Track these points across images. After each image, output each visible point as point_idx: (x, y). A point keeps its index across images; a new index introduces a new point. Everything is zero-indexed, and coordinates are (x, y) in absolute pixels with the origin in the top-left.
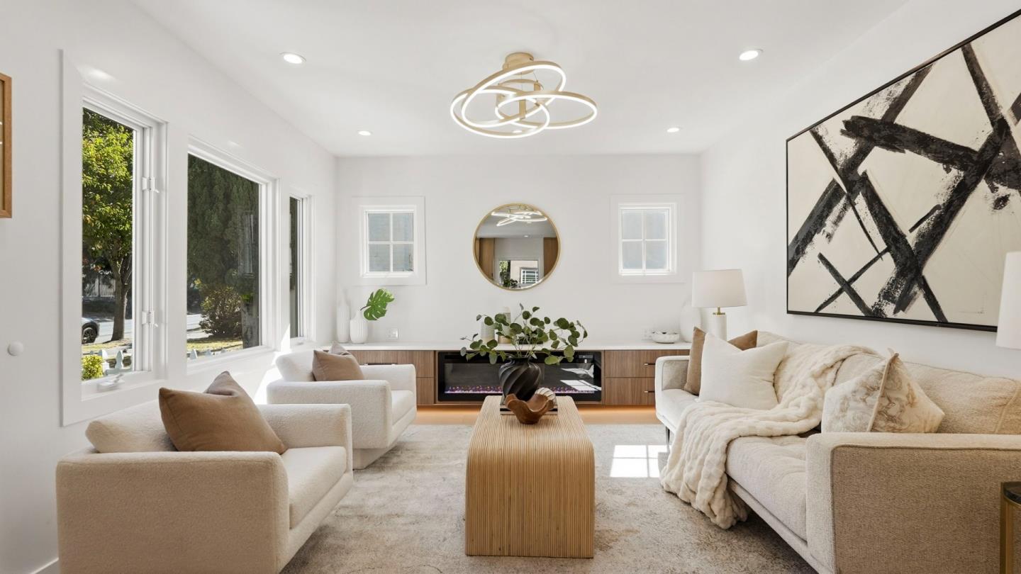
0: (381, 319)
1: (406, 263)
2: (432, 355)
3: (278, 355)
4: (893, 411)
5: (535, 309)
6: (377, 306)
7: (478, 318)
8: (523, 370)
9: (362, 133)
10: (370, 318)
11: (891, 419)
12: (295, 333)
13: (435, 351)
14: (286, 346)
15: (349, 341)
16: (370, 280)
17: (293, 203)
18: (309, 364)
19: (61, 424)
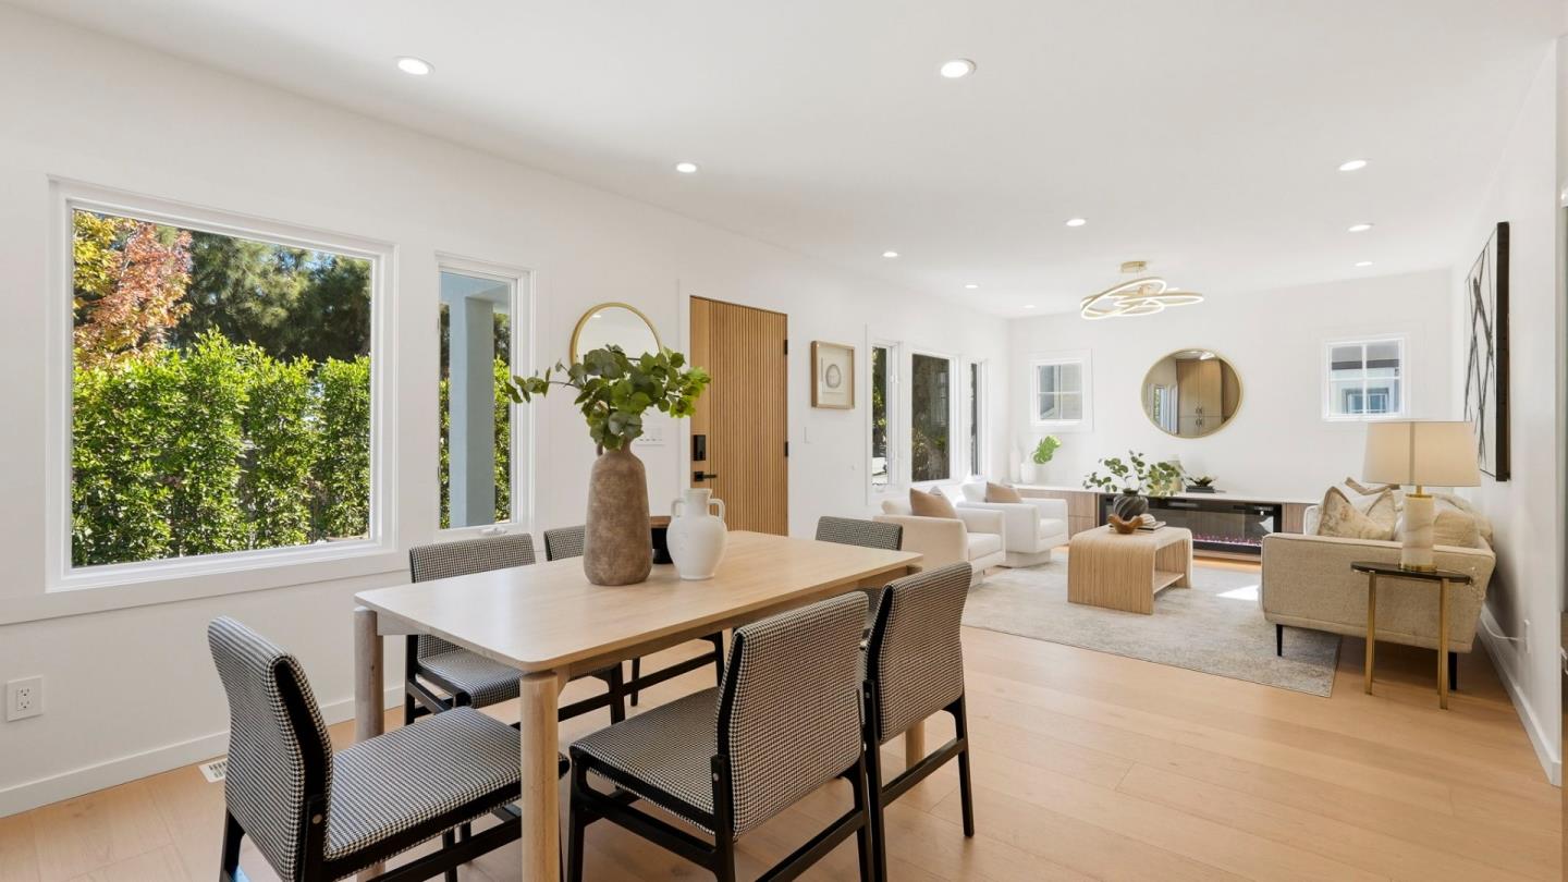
0: (1050, 462)
1: (1073, 410)
2: (1093, 496)
3: (962, 485)
4: (1332, 523)
5: (1140, 455)
6: (1045, 452)
7: (1100, 461)
8: (1129, 499)
9: (1027, 307)
10: (1039, 462)
11: (1331, 529)
12: (975, 471)
13: (1096, 494)
14: (969, 479)
15: (1020, 482)
16: (1040, 427)
17: (974, 367)
18: (983, 491)
19: (866, 504)
